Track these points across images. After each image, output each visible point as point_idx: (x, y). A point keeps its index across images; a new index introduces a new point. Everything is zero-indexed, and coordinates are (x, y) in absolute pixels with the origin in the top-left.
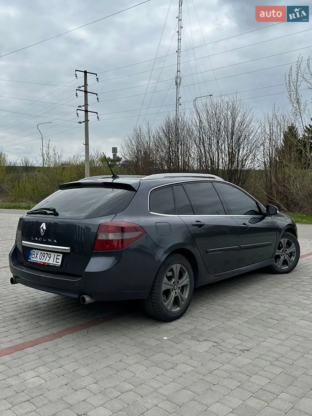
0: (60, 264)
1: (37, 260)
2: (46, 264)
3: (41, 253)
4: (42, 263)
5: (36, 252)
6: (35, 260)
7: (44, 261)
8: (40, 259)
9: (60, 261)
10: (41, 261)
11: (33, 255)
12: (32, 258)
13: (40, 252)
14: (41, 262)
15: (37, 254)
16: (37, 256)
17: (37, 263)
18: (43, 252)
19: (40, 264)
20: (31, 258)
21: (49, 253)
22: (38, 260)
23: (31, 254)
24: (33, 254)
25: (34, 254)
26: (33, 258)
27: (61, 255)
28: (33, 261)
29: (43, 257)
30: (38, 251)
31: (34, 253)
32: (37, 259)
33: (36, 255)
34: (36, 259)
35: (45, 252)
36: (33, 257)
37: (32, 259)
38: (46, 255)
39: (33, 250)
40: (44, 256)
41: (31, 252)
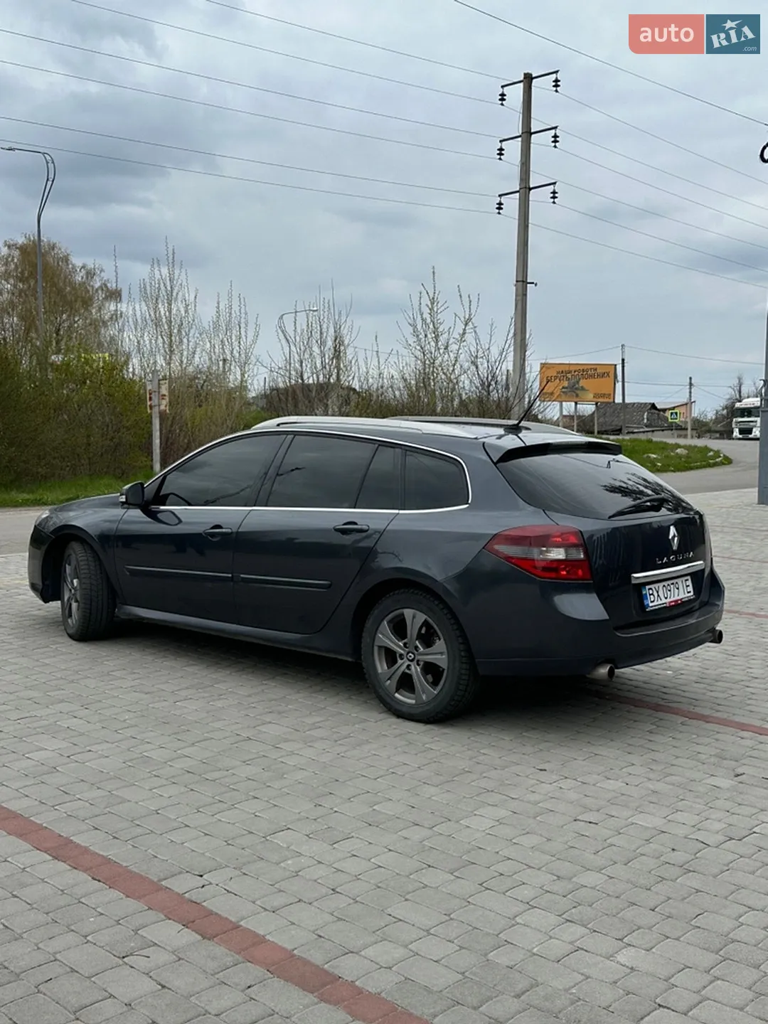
0: (692, 594)
2: (679, 602)
3: (664, 586)
4: (673, 603)
5: (655, 588)
6: (657, 603)
7: (672, 599)
8: (666, 598)
9: (690, 589)
10: (668, 600)
11: (652, 596)
12: (652, 602)
13: (661, 585)
15: (658, 592)
16: (658, 595)
17: (665, 607)
18: (666, 583)
19: (670, 606)
20: (648, 604)
21: (674, 581)
22: (664, 601)
23: (644, 596)
24: (650, 595)
25: (652, 594)
26: (654, 601)
27: (689, 578)
29: (669, 593)
30: (656, 585)
31: (651, 592)
32: (661, 600)
33: (656, 595)
34: (660, 602)
35: (670, 582)
36: (652, 600)
37: (651, 605)
38: (672, 586)
39: (647, 587)
40: (670, 591)
41: (644, 592)
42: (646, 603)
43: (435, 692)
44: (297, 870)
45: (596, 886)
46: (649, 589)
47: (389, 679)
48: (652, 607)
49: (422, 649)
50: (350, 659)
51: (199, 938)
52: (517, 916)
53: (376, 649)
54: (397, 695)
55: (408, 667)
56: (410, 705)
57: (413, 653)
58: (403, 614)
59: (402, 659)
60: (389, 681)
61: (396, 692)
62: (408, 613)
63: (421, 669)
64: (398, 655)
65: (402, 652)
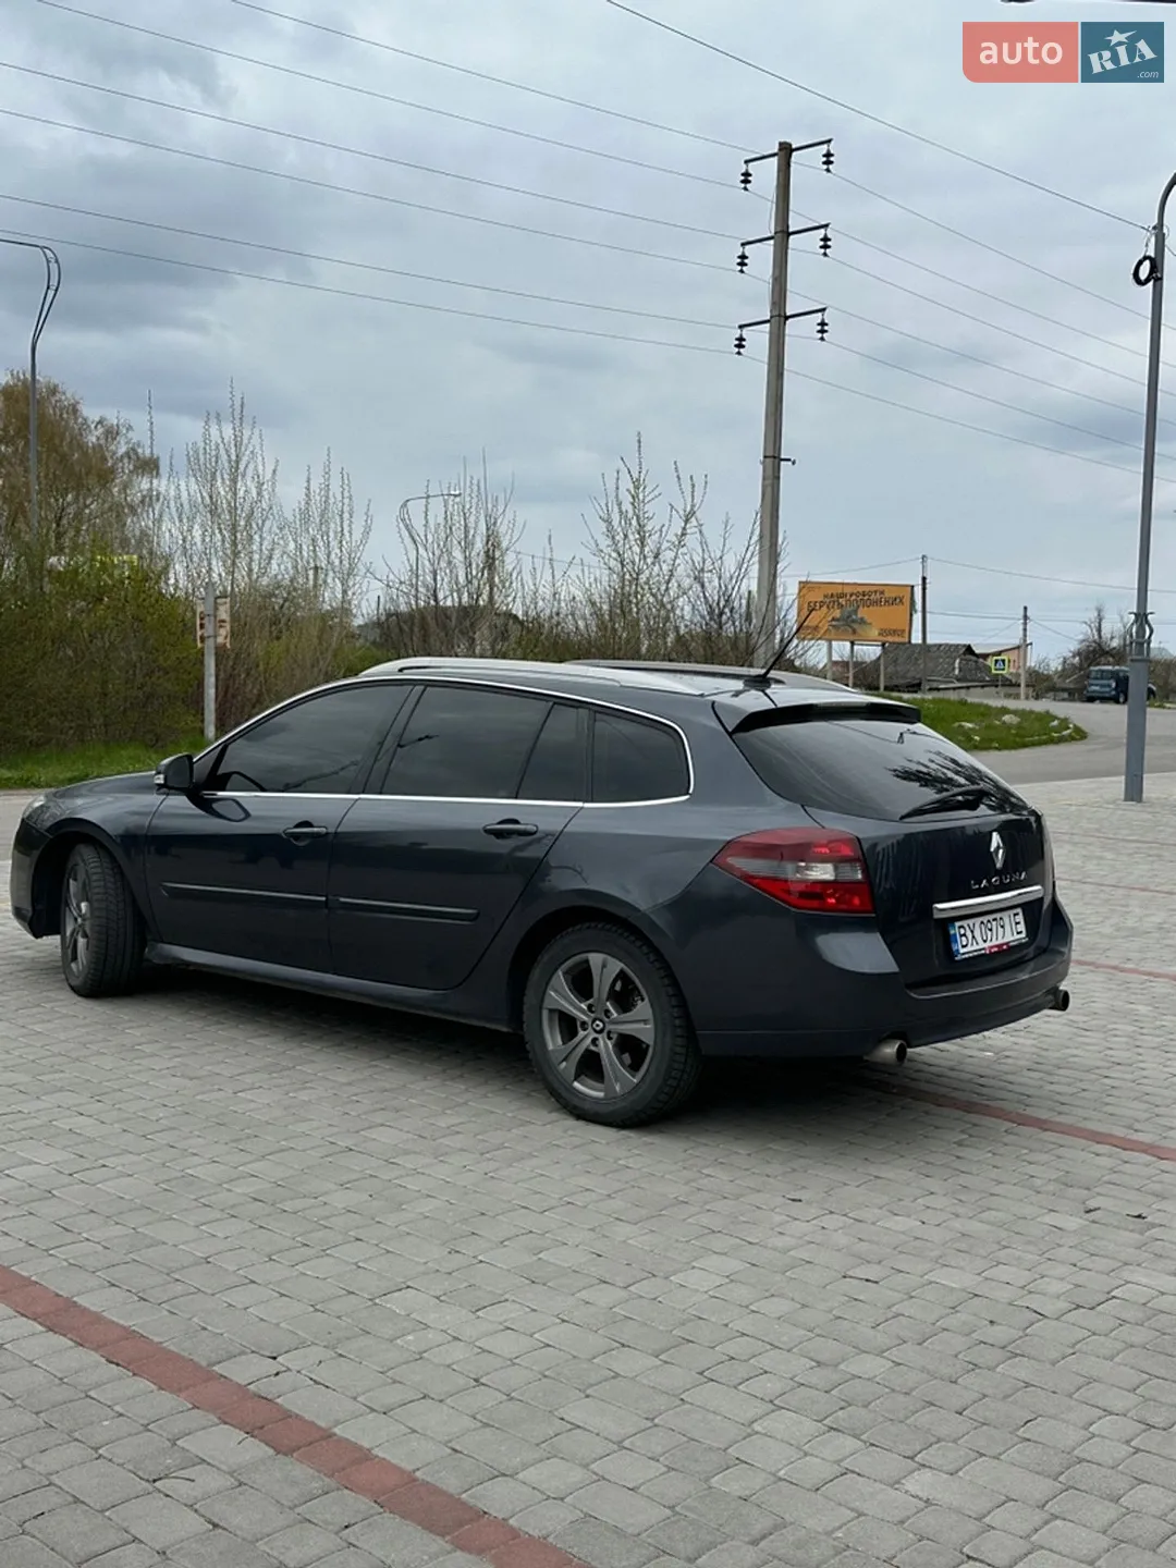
0: (1023, 935)
1: (978, 947)
2: (1005, 947)
3: (982, 923)
4: (996, 949)
5: (968, 925)
6: (973, 949)
7: (995, 942)
8: (985, 941)
9: (1022, 927)
10: (988, 944)
11: (964, 938)
12: (964, 947)
13: (978, 921)
14: (992, 947)
15: (972, 932)
16: (973, 937)
17: (983, 954)
18: (985, 919)
19: (991, 953)
20: (958, 951)
21: (998, 916)
22: (982, 945)
23: (952, 939)
24: (961, 936)
25: (964, 935)
26: (966, 946)
27: (1019, 910)
28: (967, 956)
29: (989, 933)
30: (971, 922)
31: (962, 931)
32: (977, 943)
33: (970, 936)
34: (975, 947)
35: (990, 917)
36: (964, 943)
37: (962, 951)
38: (994, 923)
39: (957, 924)
40: (991, 930)
41: (952, 932)
42: (955, 948)
43: (635, 1081)
44: (422, 1350)
45: (876, 1376)
46: (960, 927)
47: (564, 1060)
48: (963, 954)
49: (615, 1015)
50: (505, 1029)
51: (271, 1452)
52: (756, 1420)
53: (545, 1014)
54: (576, 1084)
55: (594, 1041)
56: (597, 1099)
57: (601, 1021)
58: (587, 961)
59: (585, 1030)
60: (564, 1064)
61: (575, 1079)
62: (595, 959)
63: (614, 1046)
64: (579, 1024)
65: (585, 1018)
